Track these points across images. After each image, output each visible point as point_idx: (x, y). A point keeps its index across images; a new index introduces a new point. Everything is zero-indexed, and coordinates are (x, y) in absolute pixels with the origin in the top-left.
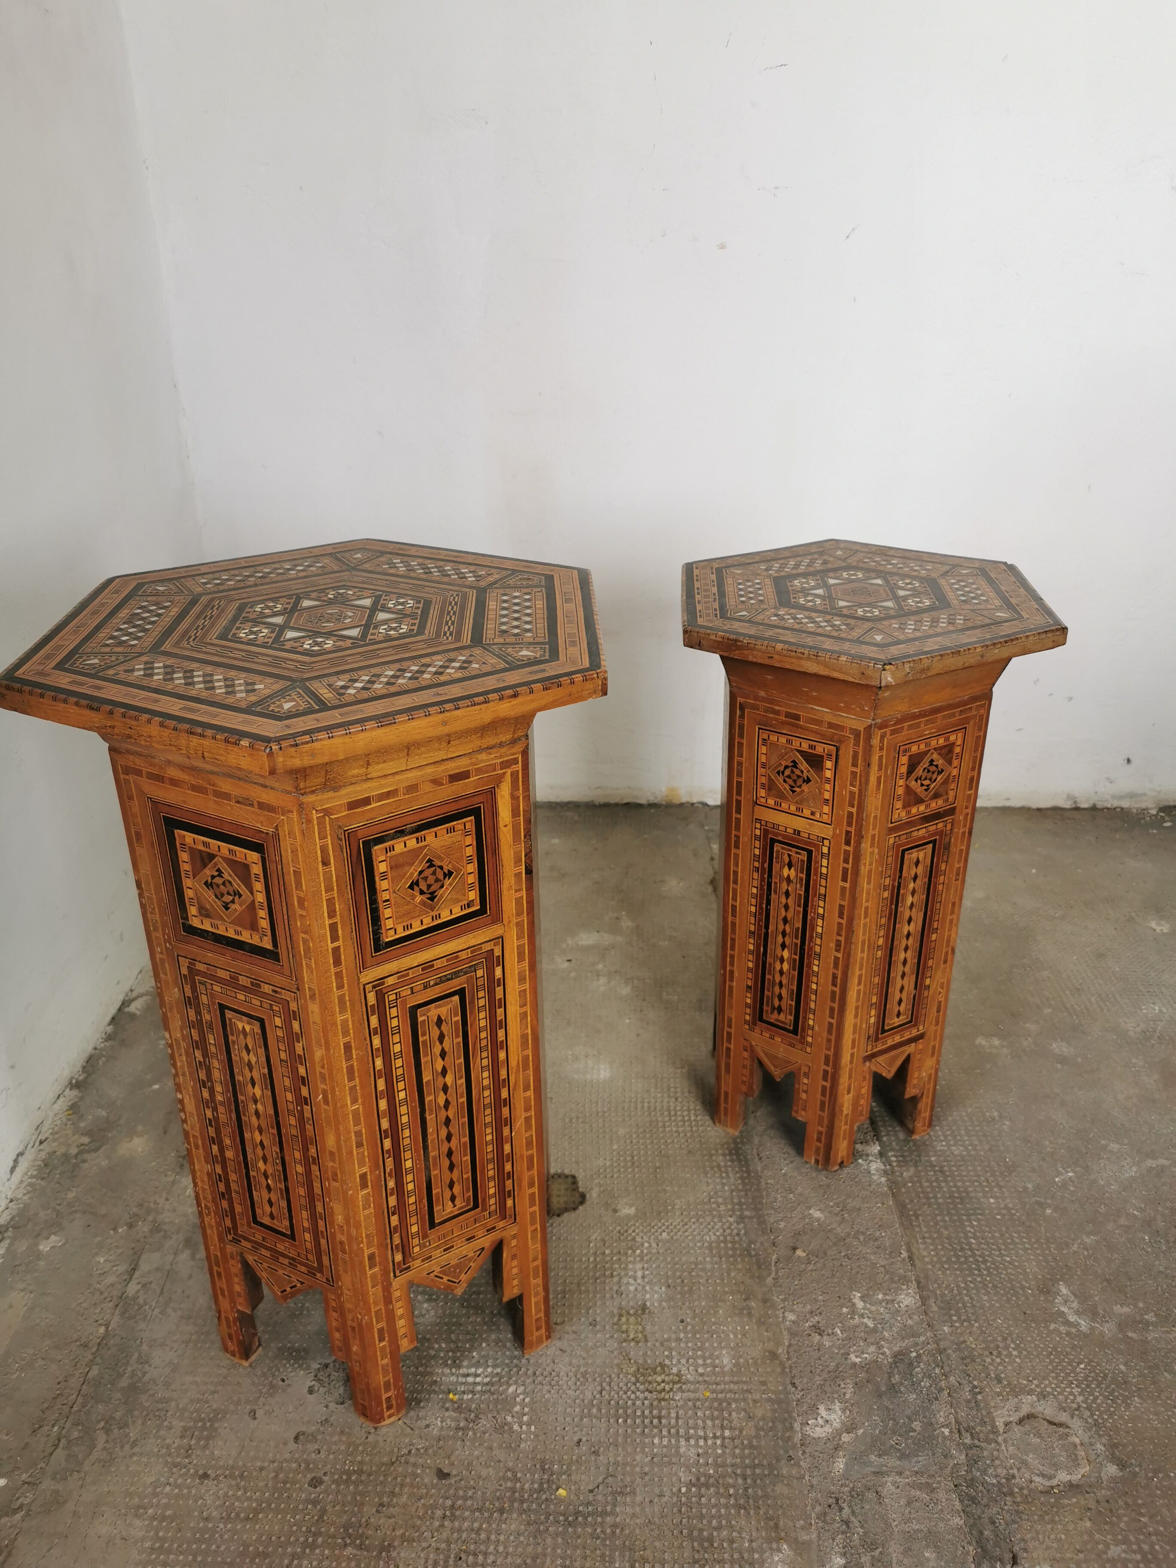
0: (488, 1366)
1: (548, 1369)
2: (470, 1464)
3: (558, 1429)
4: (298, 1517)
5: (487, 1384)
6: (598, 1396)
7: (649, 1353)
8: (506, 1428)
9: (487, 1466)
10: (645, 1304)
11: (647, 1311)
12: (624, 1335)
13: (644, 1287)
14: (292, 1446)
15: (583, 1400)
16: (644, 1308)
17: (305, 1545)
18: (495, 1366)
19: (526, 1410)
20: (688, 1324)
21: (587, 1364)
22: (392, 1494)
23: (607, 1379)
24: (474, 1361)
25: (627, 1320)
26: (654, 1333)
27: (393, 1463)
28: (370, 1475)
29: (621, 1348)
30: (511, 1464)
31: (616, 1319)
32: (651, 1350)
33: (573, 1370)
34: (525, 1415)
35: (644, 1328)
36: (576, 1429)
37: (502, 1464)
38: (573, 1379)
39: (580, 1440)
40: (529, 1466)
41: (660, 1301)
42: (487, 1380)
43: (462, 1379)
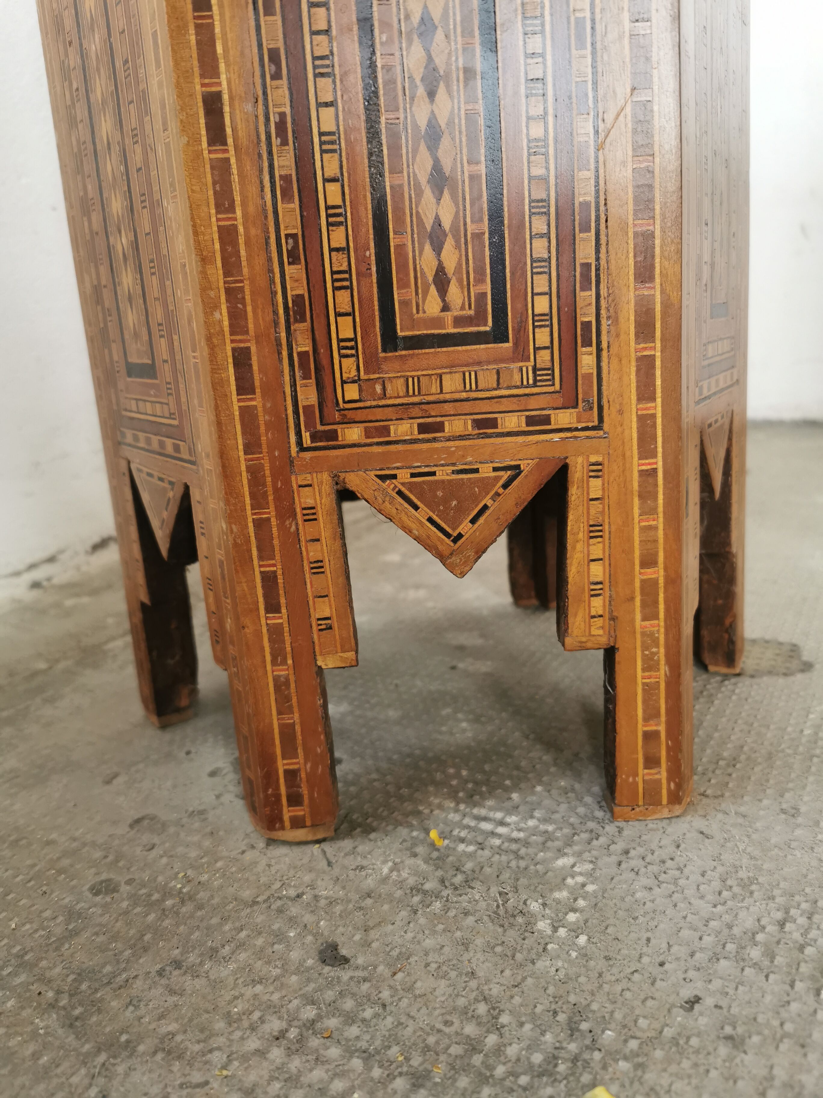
0: (532, 817)
1: (661, 854)
2: (404, 957)
3: (645, 960)
4: (27, 927)
5: (514, 841)
6: (772, 929)
8: (520, 920)
14: (122, 829)
15: (730, 927)
18: (545, 820)
19: (581, 903)
21: (758, 868)
22: (212, 953)
24: (508, 804)
27: (255, 903)
28: (200, 907)
30: (495, 990)
33: (720, 869)
34: (574, 910)
36: (692, 974)
37: (473, 984)
38: (716, 884)
39: (697, 1000)
40: (539, 1009)
42: (519, 835)
43: (470, 822)
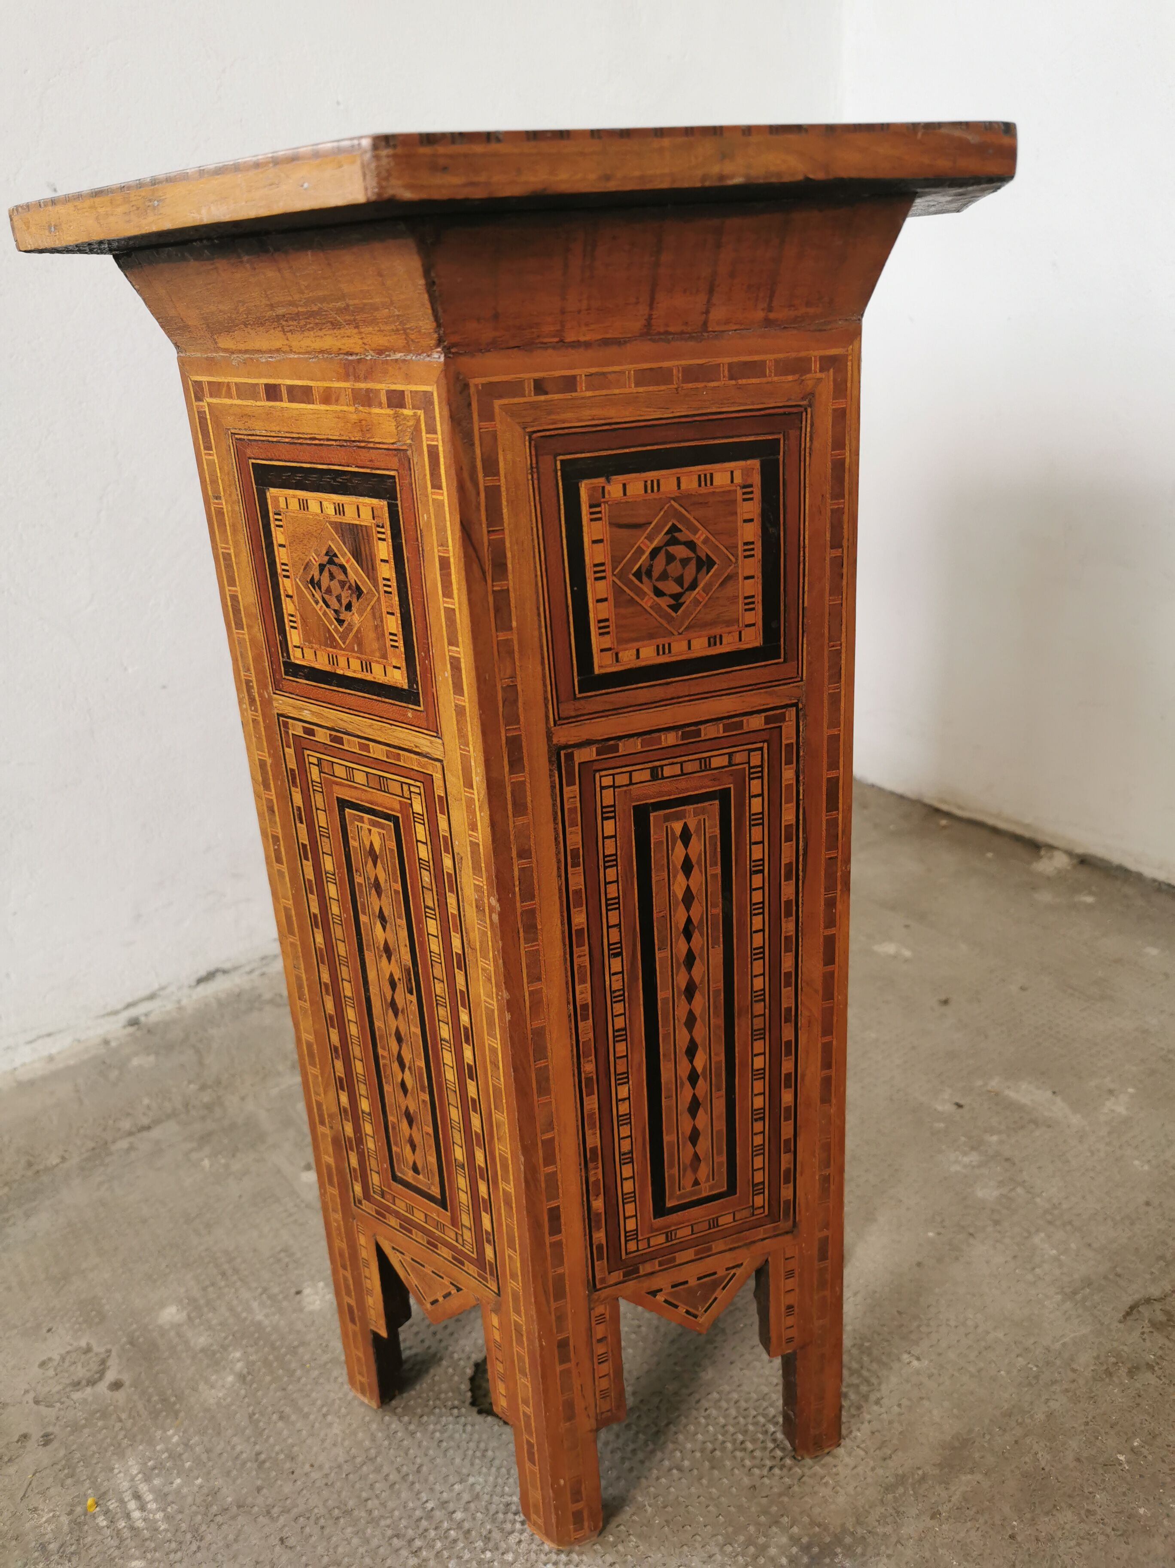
42: (140, 1524)
43: (127, 1496)
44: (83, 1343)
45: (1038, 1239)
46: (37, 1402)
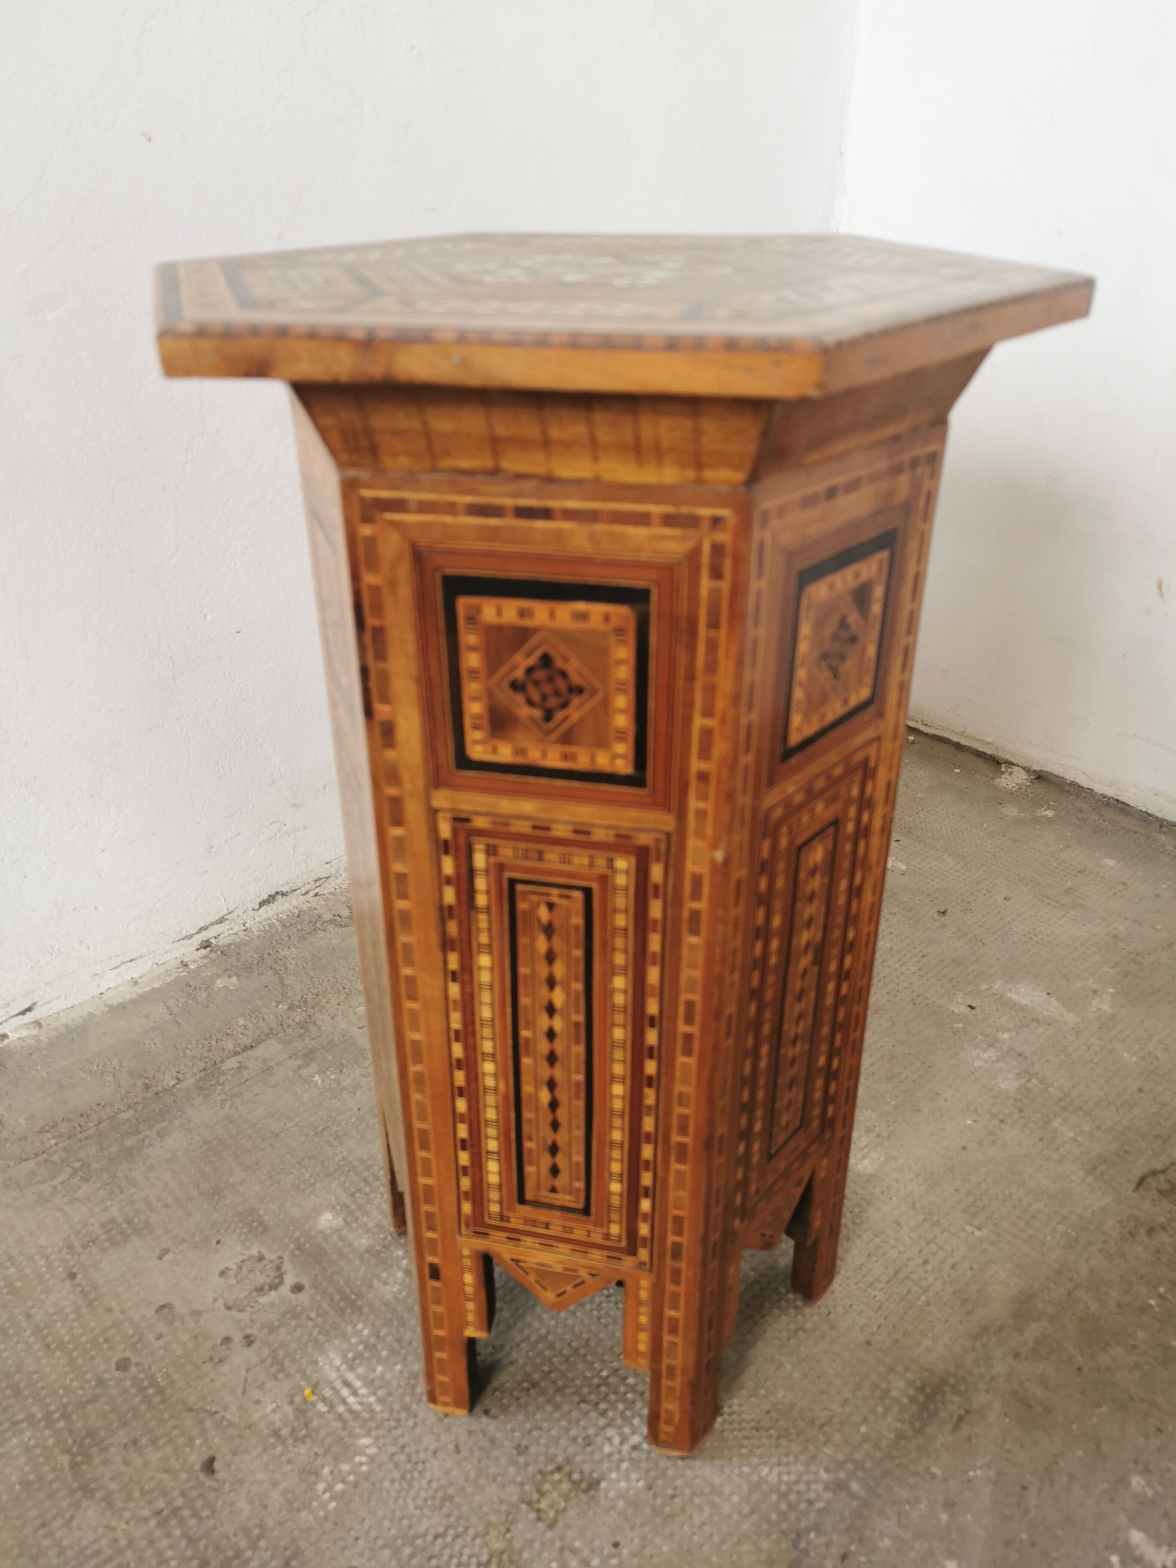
0: (375, 1394)
1: (422, 1456)
2: (241, 1482)
3: (353, 1533)
4: (75, 1384)
5: (351, 1412)
6: (429, 1538)
7: (537, 1545)
8: (313, 1478)
9: (251, 1503)
10: (598, 1482)
11: (592, 1493)
12: (536, 1496)
13: (622, 1460)
14: (150, 1312)
15: (410, 1527)
16: (594, 1485)
17: (48, 1418)
18: (380, 1401)
19: (351, 1478)
20: (618, 1555)
21: (463, 1489)
22: (154, 1441)
23: (461, 1529)
24: (371, 1376)
25: (560, 1481)
26: (568, 1526)
27: (191, 1410)
28: (163, 1401)
29: (517, 1508)
30: (270, 1523)
31: (550, 1468)
32: (543, 1544)
33: (443, 1482)
34: (343, 1482)
35: (565, 1509)
36: (367, 1552)
37: (264, 1513)
38: (431, 1492)
40: (282, 1543)
41: (620, 1496)
42: (357, 1407)
43: (338, 1384)
44: (254, 1252)
45: (1056, 1123)
46: (228, 1308)
